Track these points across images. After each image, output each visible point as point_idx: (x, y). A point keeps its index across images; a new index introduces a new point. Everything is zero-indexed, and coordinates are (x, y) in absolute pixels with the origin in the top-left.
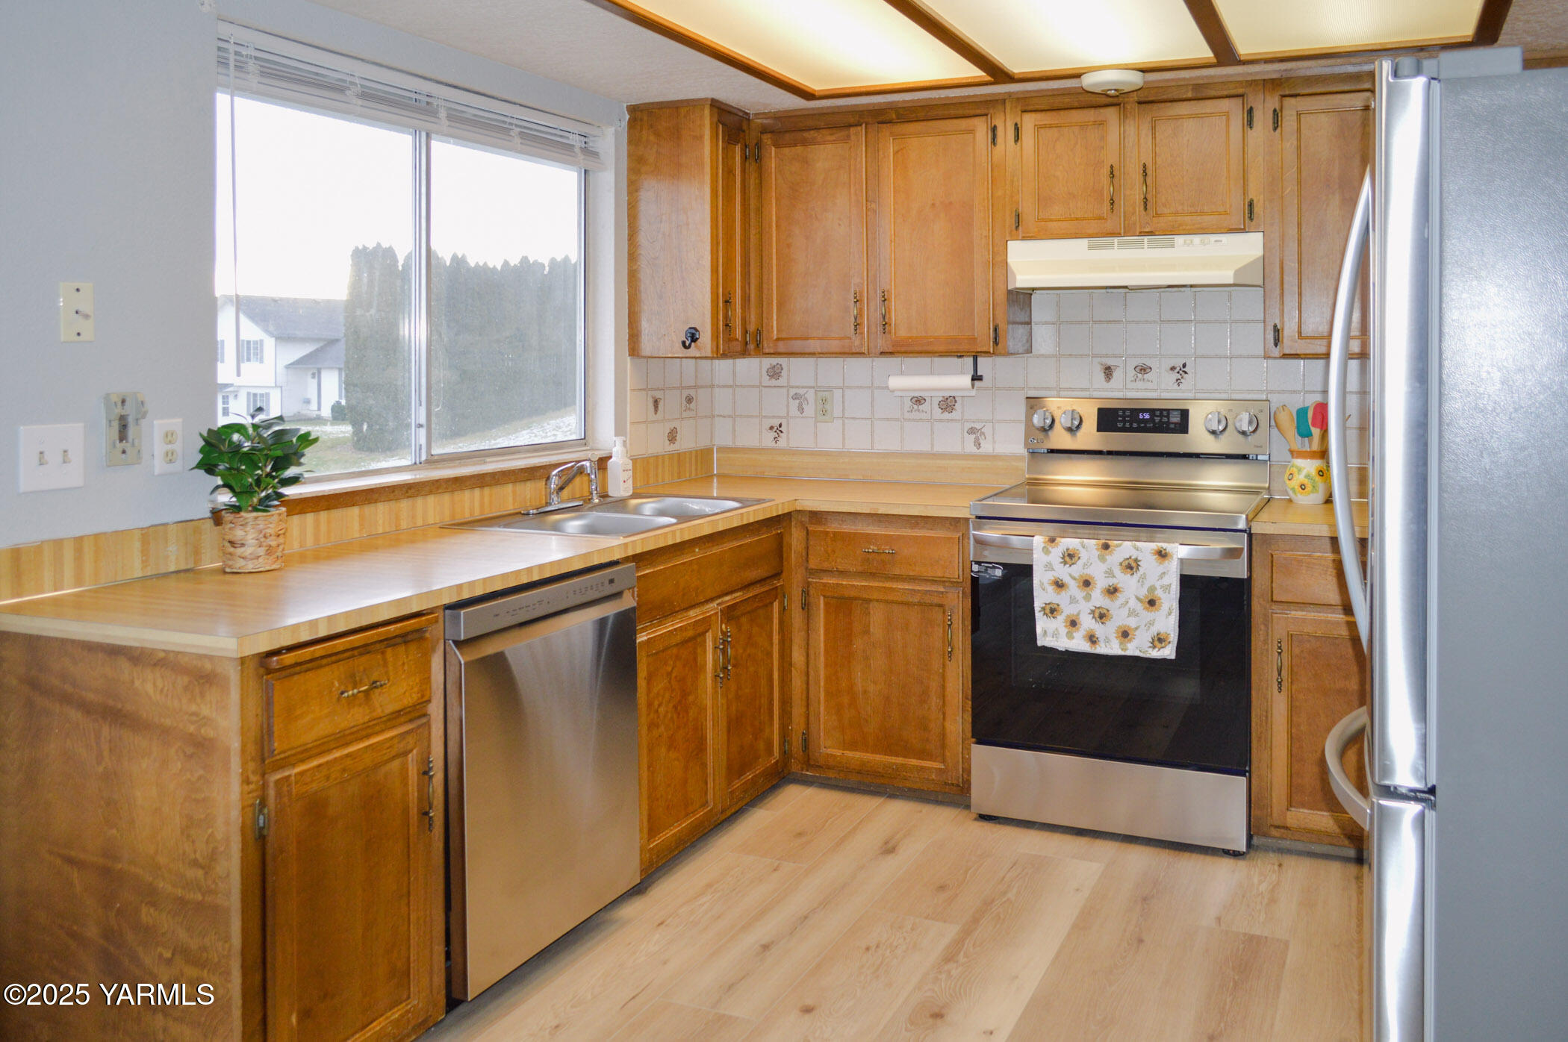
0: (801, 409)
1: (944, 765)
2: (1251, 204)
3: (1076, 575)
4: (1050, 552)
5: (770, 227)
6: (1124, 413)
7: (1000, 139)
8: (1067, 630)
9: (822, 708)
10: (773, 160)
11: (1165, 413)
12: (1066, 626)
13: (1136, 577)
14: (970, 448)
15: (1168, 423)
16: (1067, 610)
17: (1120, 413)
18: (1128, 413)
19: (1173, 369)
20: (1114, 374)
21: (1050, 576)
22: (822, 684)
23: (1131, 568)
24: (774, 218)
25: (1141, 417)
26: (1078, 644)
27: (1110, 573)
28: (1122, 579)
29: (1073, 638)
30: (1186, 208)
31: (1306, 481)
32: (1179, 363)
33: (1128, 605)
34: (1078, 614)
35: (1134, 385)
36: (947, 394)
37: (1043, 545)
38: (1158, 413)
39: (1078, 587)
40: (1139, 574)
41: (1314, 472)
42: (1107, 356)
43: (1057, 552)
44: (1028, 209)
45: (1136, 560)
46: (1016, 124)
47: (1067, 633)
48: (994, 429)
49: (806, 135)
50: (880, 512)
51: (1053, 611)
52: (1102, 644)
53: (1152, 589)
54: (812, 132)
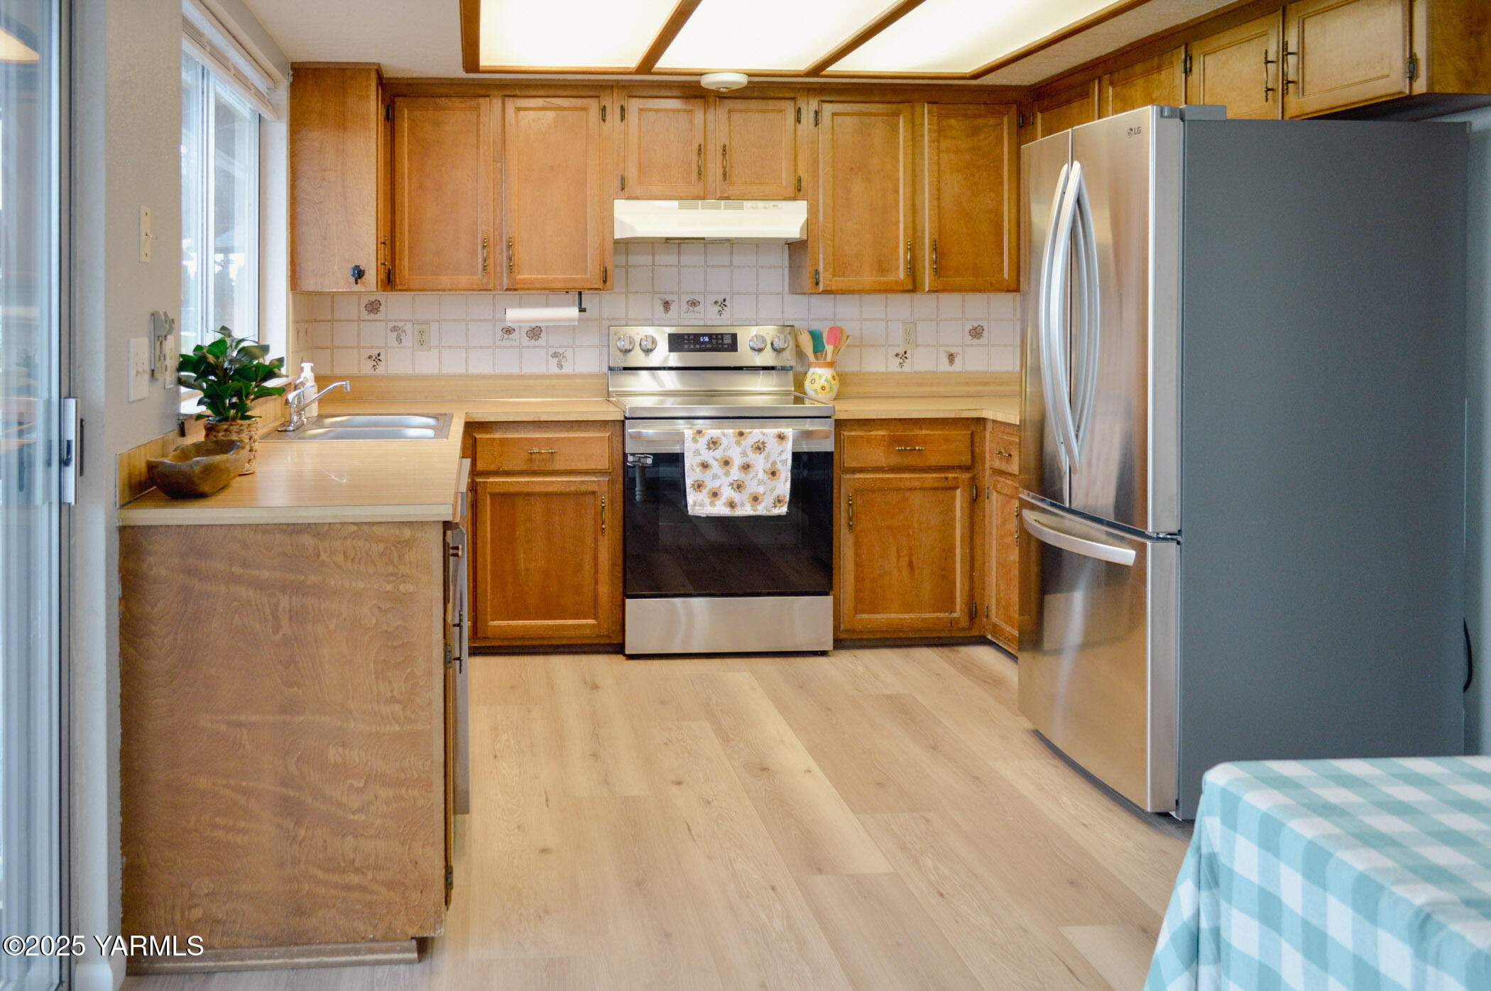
0: (399, 340)
1: (597, 621)
2: (800, 180)
3: (717, 457)
4: (698, 441)
5: (403, 178)
6: (689, 337)
7: (608, 118)
8: (709, 500)
9: (489, 588)
10: (406, 120)
11: (720, 337)
12: (709, 497)
13: (763, 455)
14: (554, 369)
15: (723, 344)
16: (711, 484)
17: (686, 337)
18: (692, 337)
19: (716, 302)
20: (671, 307)
21: (698, 460)
22: (489, 567)
23: (760, 449)
24: (406, 171)
25: (702, 340)
26: (720, 509)
27: (744, 454)
28: (754, 458)
29: (715, 506)
30: (753, 180)
31: (826, 384)
32: (720, 299)
33: (758, 477)
34: (720, 487)
35: (686, 316)
36: (534, 325)
37: (692, 436)
38: (714, 337)
39: (720, 466)
40: (766, 452)
41: (830, 377)
42: (665, 293)
43: (703, 441)
44: (632, 174)
45: (763, 443)
46: (622, 106)
47: (710, 502)
48: (574, 353)
49: (438, 101)
50: (542, 420)
51: (699, 486)
52: (739, 508)
53: (774, 463)
54: (443, 99)
